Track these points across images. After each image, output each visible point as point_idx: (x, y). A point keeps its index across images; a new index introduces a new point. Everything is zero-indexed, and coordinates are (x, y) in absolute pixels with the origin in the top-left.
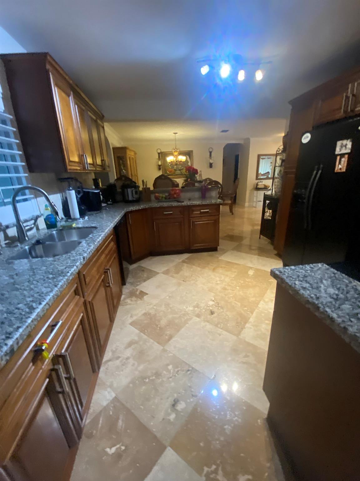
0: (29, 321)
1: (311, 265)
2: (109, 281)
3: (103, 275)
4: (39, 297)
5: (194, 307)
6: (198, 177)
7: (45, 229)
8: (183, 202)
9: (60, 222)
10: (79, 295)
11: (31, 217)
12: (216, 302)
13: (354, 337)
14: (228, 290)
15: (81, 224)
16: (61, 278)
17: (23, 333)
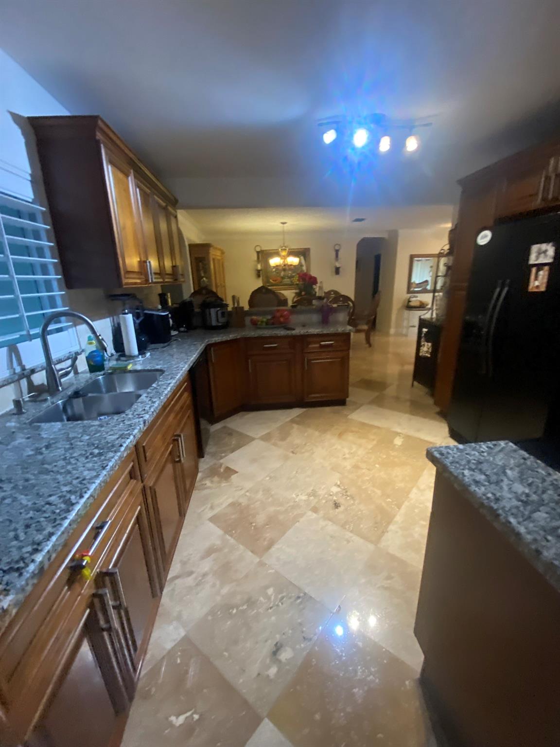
0: (66, 523)
1: (489, 443)
2: (179, 453)
3: (172, 445)
4: (79, 485)
5: (309, 495)
6: (316, 288)
7: (86, 373)
8: (294, 329)
9: (109, 360)
10: (135, 478)
11: (67, 355)
12: (343, 487)
13: (550, 566)
14: (363, 469)
15: (141, 365)
16: (111, 454)
17: (57, 543)
